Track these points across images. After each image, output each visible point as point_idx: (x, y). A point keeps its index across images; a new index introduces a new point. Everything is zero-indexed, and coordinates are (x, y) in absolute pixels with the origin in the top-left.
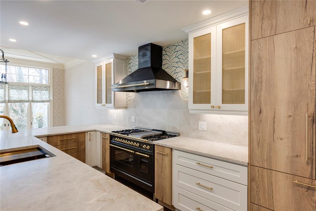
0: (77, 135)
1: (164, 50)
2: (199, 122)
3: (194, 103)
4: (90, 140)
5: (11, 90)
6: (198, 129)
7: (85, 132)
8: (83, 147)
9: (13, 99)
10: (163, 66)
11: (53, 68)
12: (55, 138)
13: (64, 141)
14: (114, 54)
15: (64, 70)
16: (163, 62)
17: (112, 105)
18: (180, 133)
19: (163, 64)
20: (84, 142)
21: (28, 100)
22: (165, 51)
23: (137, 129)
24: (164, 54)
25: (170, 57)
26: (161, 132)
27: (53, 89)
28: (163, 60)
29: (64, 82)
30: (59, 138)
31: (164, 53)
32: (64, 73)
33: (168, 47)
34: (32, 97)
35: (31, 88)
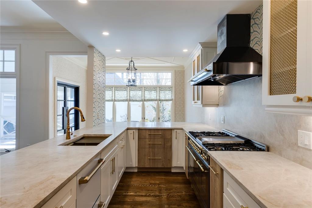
0: (164, 131)
1: (252, 18)
2: (298, 130)
3: (270, 95)
4: (176, 138)
5: (146, 92)
6: (296, 144)
7: (172, 129)
8: (169, 144)
9: (147, 98)
10: (251, 42)
11: (175, 71)
12: (144, 131)
13: (151, 135)
14: (199, 43)
15: (184, 71)
16: (251, 37)
17: (200, 102)
18: (271, 146)
19: (251, 40)
20: (171, 139)
21: (156, 99)
22: (254, 19)
23: (224, 132)
24: (253, 25)
25: (259, 26)
26: (242, 141)
27: (175, 89)
28: (251, 34)
29: (184, 82)
30: (147, 132)
31: (252, 22)
32: (184, 74)
33: (257, 12)
34: (159, 96)
35: (158, 89)
